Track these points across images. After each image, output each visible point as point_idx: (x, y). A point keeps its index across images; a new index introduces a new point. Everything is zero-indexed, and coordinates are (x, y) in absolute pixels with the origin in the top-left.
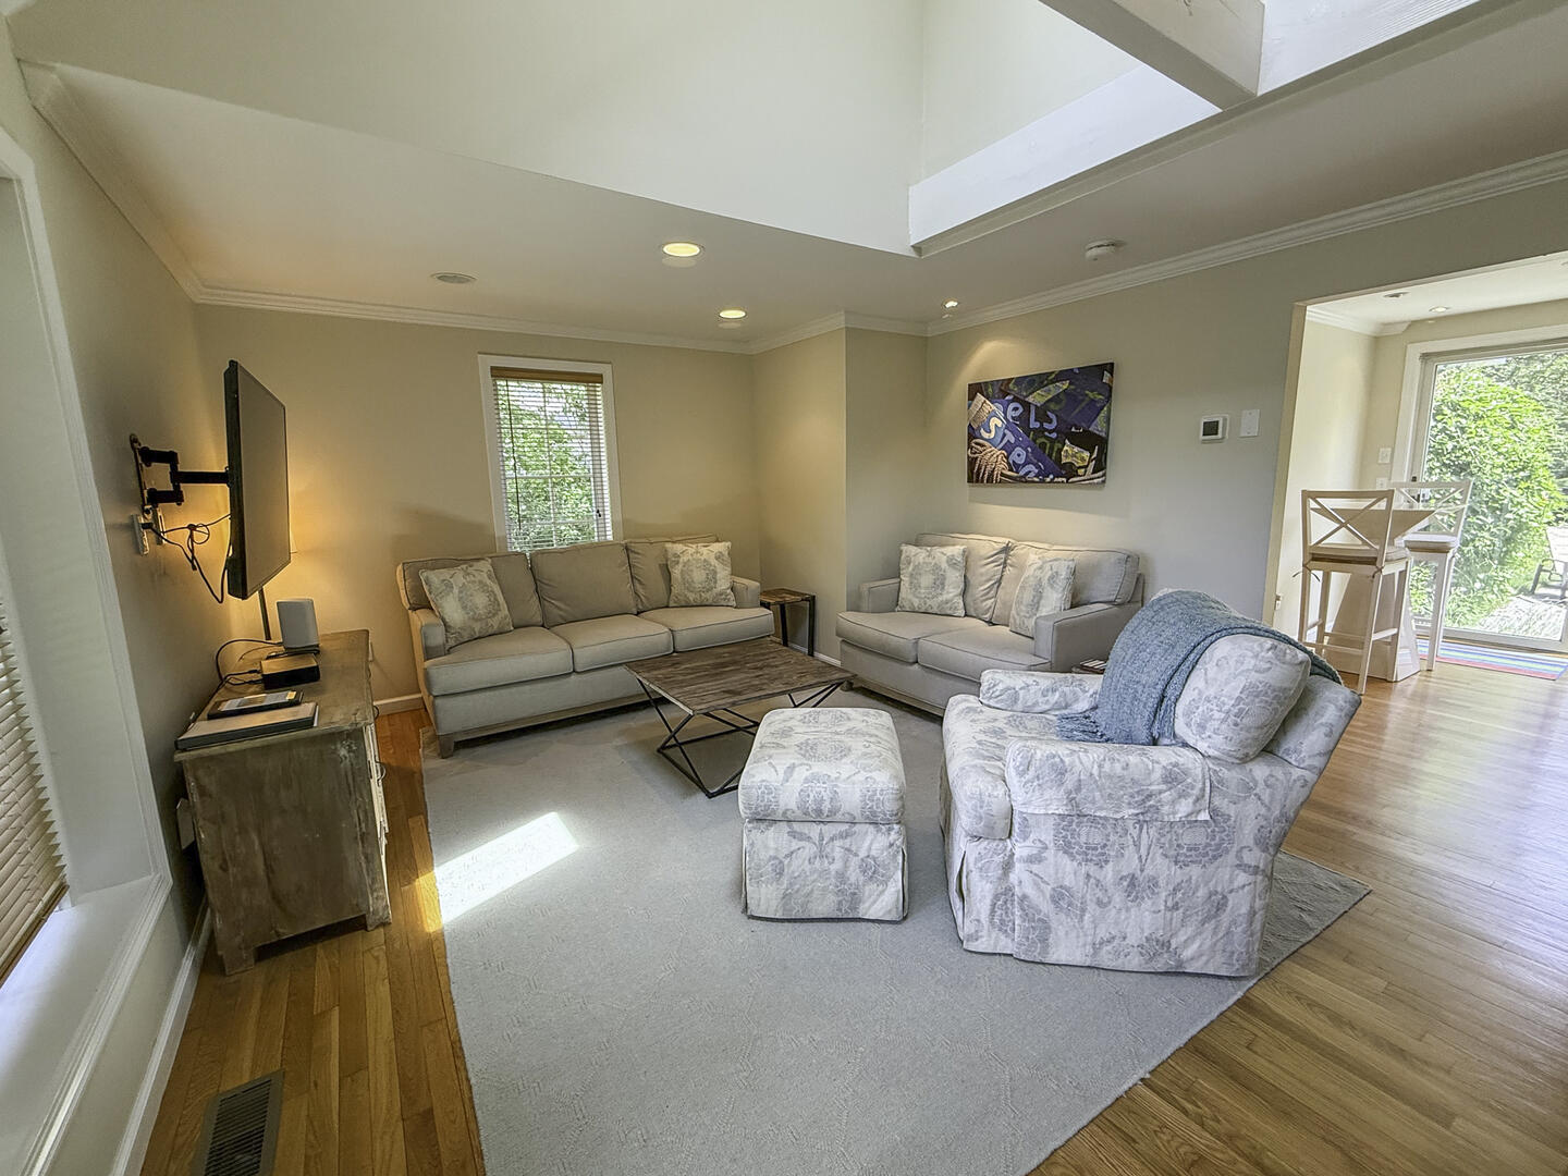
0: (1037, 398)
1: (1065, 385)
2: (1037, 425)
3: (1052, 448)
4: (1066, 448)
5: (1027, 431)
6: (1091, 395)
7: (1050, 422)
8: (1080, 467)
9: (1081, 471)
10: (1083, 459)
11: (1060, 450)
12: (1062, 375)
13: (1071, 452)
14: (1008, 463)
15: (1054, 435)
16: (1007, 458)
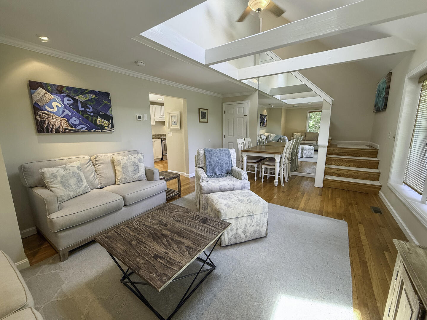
0: (81, 98)
1: (94, 96)
2: (83, 109)
3: (92, 119)
4: (98, 119)
5: (78, 111)
6: (105, 102)
7: (90, 109)
8: (106, 126)
9: (106, 128)
10: (106, 124)
11: (96, 120)
12: (91, 92)
13: (100, 121)
14: (69, 124)
15: (92, 114)
16: (68, 121)
